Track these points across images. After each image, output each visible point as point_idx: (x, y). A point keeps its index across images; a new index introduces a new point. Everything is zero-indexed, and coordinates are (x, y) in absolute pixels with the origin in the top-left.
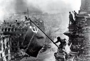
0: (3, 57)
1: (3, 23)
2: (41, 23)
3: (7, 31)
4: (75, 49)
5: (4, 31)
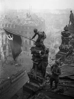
0: (1, 52)
1: (4, 18)
2: (42, 22)
3: (7, 26)
4: (64, 49)
5: (4, 26)
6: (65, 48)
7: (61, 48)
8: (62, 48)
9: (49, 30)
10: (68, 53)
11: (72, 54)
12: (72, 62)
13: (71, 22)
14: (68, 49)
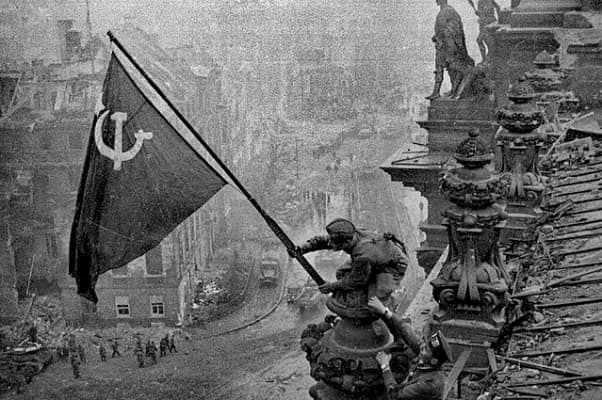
2: (200, 79)
4: (475, 294)
6: (482, 291)
7: (448, 293)
8: (456, 288)
9: (257, 134)
10: (501, 319)
11: (535, 326)
12: (555, 383)
13: (446, 73)
14: (500, 294)
